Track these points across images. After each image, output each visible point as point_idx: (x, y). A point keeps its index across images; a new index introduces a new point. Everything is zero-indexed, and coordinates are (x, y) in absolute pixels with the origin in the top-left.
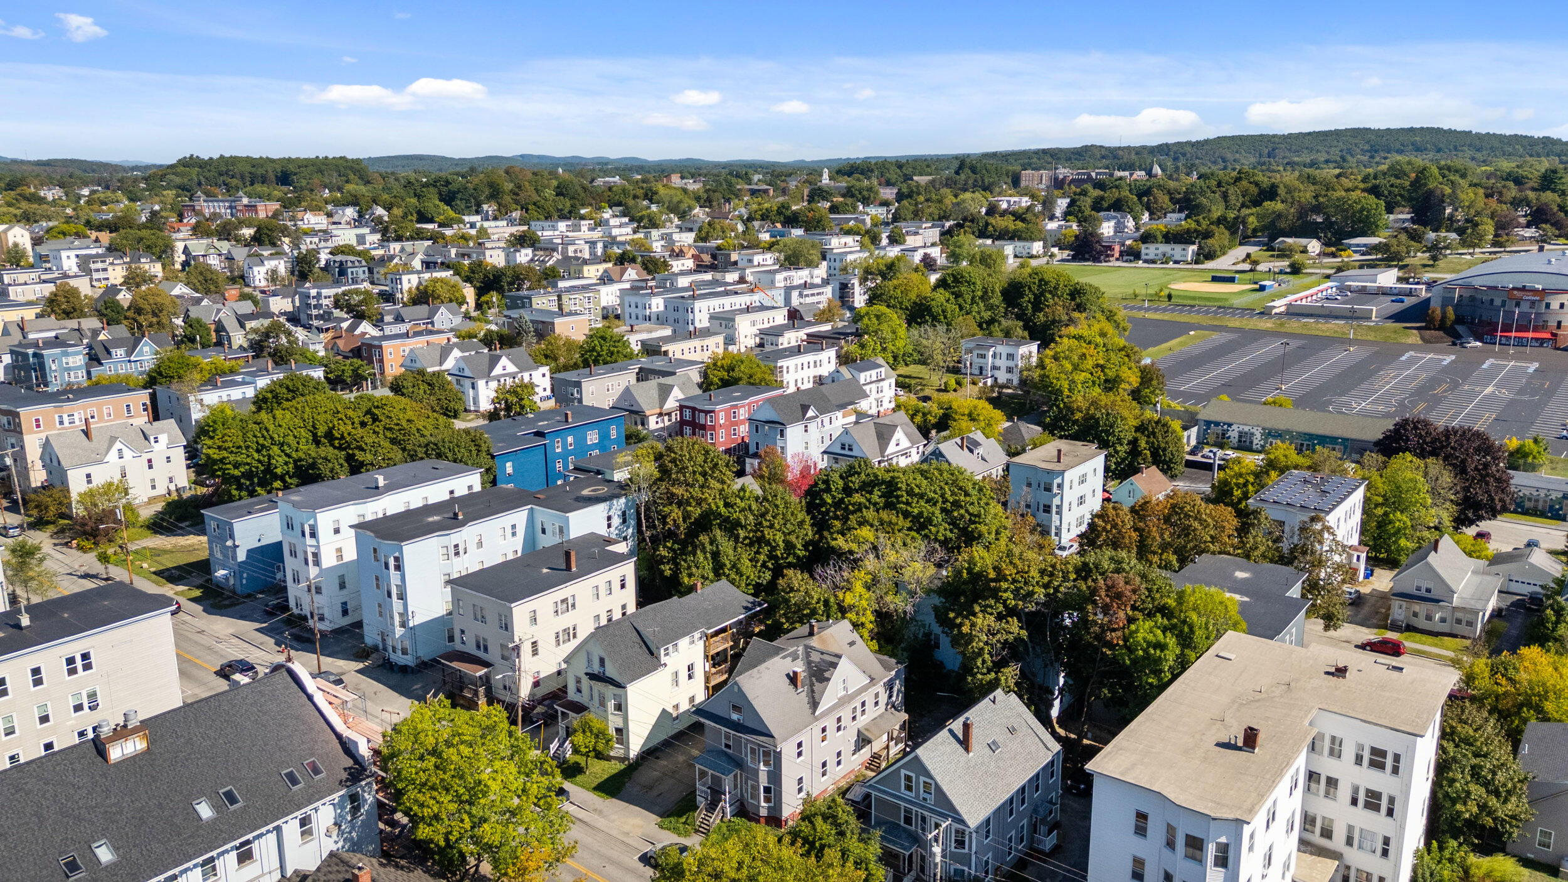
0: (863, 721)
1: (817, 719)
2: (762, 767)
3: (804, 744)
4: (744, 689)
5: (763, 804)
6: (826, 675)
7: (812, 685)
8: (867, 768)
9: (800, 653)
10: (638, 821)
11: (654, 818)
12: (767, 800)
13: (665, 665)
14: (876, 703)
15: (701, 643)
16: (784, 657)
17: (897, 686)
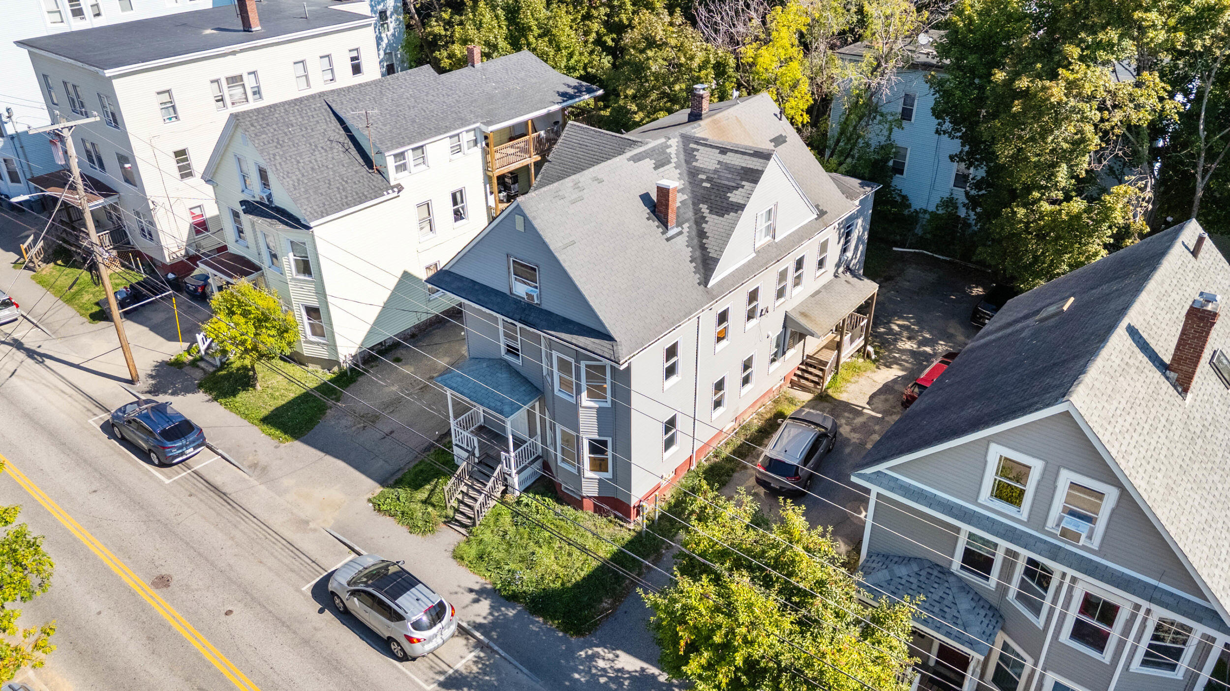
0: (796, 297)
1: (712, 296)
2: (585, 400)
3: (680, 350)
4: (538, 224)
5: (588, 473)
6: (735, 197)
7: (700, 220)
8: (793, 384)
9: (672, 151)
10: (334, 493)
11: (370, 487)
12: (599, 465)
13: (400, 188)
14: (821, 263)
15: (477, 152)
16: (637, 159)
17: (860, 229)
